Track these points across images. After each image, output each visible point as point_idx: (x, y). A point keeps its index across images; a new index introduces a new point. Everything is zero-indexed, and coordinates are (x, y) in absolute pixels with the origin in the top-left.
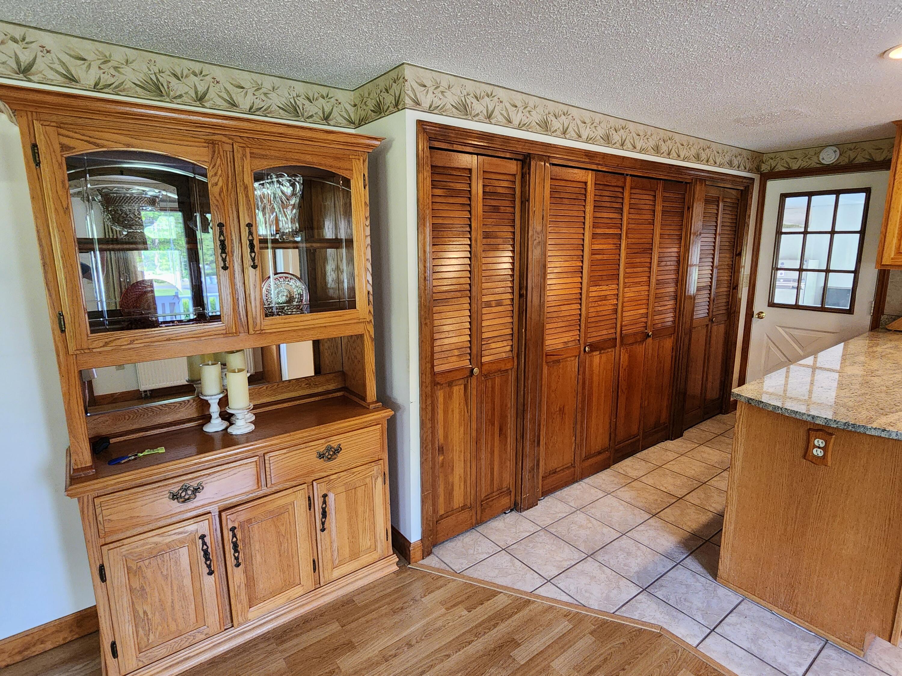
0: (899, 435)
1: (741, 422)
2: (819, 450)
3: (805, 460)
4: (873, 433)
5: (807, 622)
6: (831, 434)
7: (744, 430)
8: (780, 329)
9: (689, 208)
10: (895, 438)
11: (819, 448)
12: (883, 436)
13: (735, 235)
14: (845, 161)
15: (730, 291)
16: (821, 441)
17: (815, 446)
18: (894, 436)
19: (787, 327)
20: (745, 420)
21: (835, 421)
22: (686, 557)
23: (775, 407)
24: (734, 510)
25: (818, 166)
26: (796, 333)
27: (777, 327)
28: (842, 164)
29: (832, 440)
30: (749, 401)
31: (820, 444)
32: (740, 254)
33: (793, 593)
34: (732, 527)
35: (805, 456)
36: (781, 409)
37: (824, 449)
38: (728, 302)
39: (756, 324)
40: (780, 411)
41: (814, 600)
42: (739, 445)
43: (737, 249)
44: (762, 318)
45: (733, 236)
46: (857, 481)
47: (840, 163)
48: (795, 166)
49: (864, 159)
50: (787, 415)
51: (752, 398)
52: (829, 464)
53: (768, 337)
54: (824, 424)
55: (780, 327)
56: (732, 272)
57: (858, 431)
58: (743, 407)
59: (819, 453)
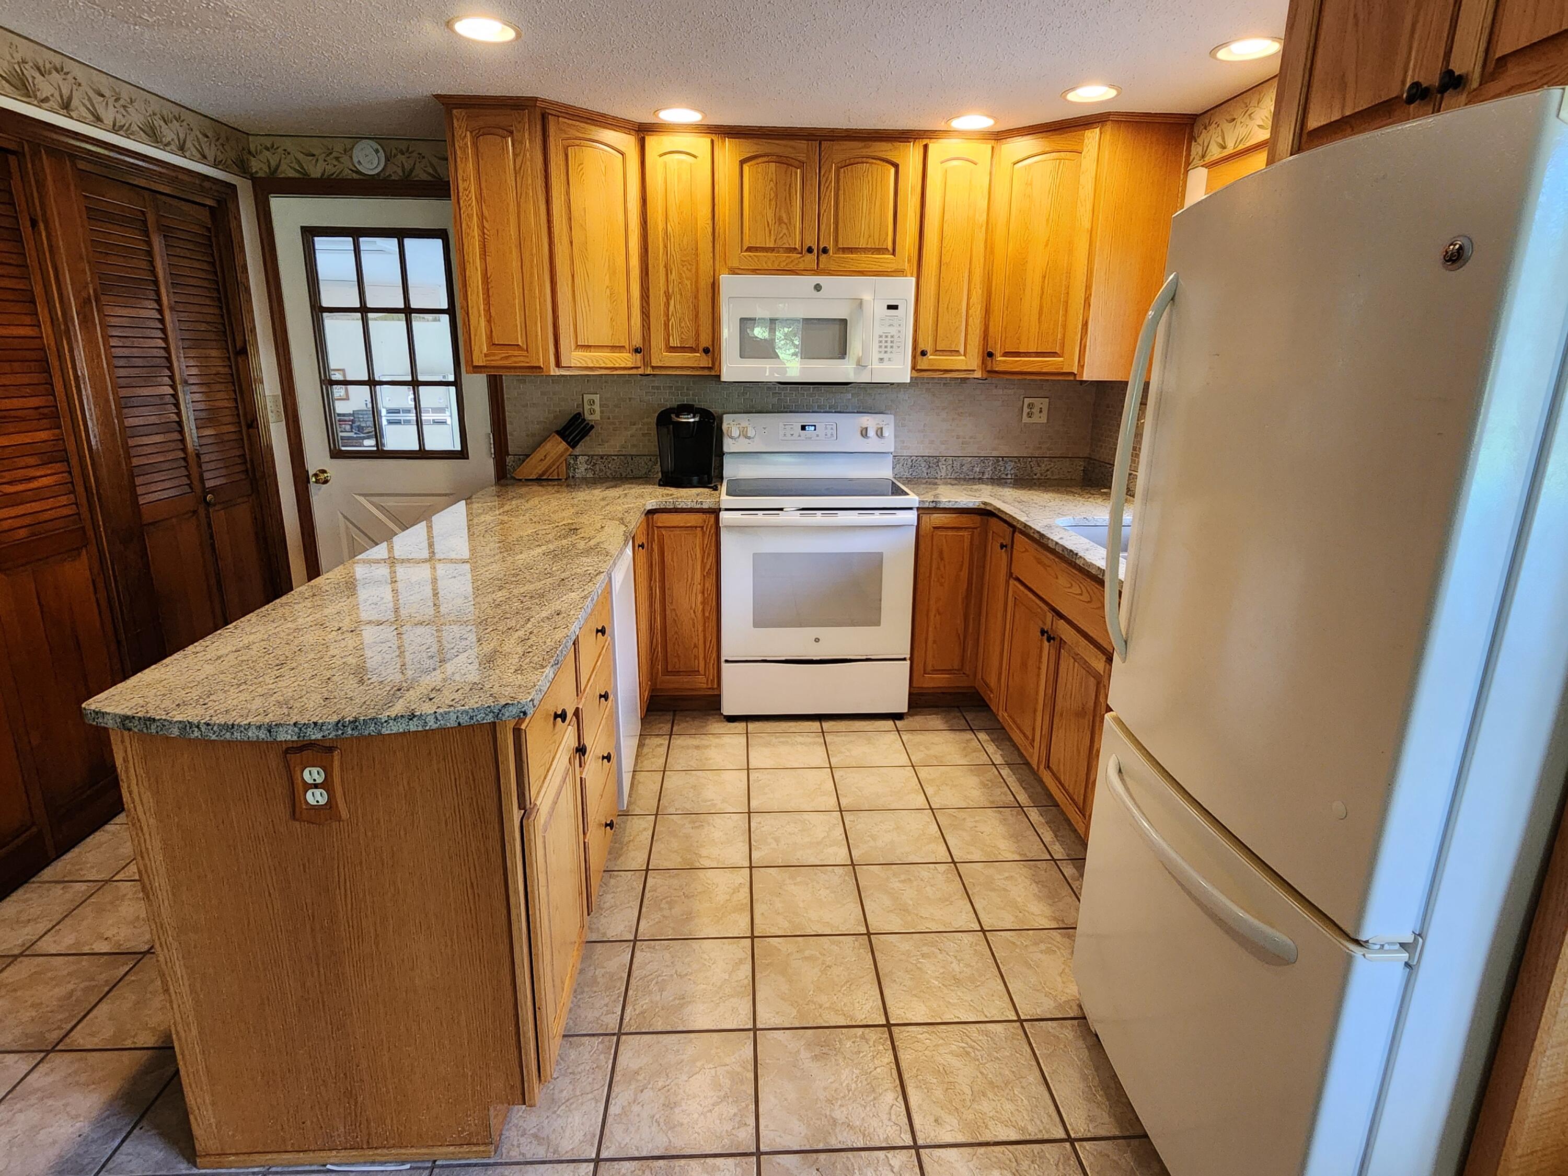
0: (439, 718)
1: (133, 777)
2: (318, 792)
3: (297, 823)
4: (395, 728)
5: (394, 1146)
6: (331, 749)
7: (147, 796)
8: (361, 499)
9: (34, 223)
10: (435, 726)
11: (316, 786)
12: (413, 728)
13: (221, 308)
14: (396, 172)
15: (240, 432)
16: (315, 770)
17: (308, 787)
18: (431, 724)
19: (372, 495)
20: (140, 771)
21: (315, 724)
22: (123, 1141)
23: (186, 726)
24: (185, 990)
25: (355, 176)
26: (390, 503)
27: (357, 497)
28: (393, 178)
29: (336, 763)
30: (125, 721)
31: (316, 776)
32: (242, 352)
33: (356, 1105)
34: (194, 1032)
35: (293, 816)
36: (198, 727)
37: (325, 785)
38: (244, 455)
39: (319, 497)
40: (196, 734)
41: (395, 1098)
42: (147, 837)
43: (234, 340)
44: (326, 482)
45: (217, 311)
46: (402, 833)
47: (390, 175)
48: (316, 171)
49: (425, 175)
50: (214, 737)
51: (129, 713)
52: (344, 814)
53: (345, 517)
54: (295, 738)
55: (360, 495)
56: (235, 391)
57: (367, 733)
58: (127, 743)
59: (319, 798)
